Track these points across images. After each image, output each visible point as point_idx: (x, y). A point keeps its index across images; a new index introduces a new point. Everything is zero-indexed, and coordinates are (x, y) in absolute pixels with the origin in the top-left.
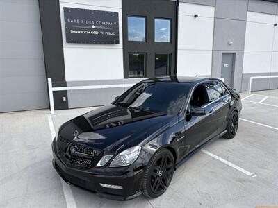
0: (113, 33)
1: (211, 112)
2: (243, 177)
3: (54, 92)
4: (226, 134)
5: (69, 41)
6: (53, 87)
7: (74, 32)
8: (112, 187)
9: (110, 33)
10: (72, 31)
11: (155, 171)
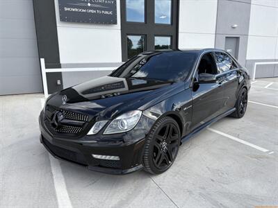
0: (110, 12)
1: (220, 83)
2: (258, 154)
3: (47, 73)
4: (234, 112)
5: (62, 19)
6: (46, 68)
7: (69, 9)
8: (108, 158)
9: (107, 13)
10: (66, 9)
11: (159, 142)
